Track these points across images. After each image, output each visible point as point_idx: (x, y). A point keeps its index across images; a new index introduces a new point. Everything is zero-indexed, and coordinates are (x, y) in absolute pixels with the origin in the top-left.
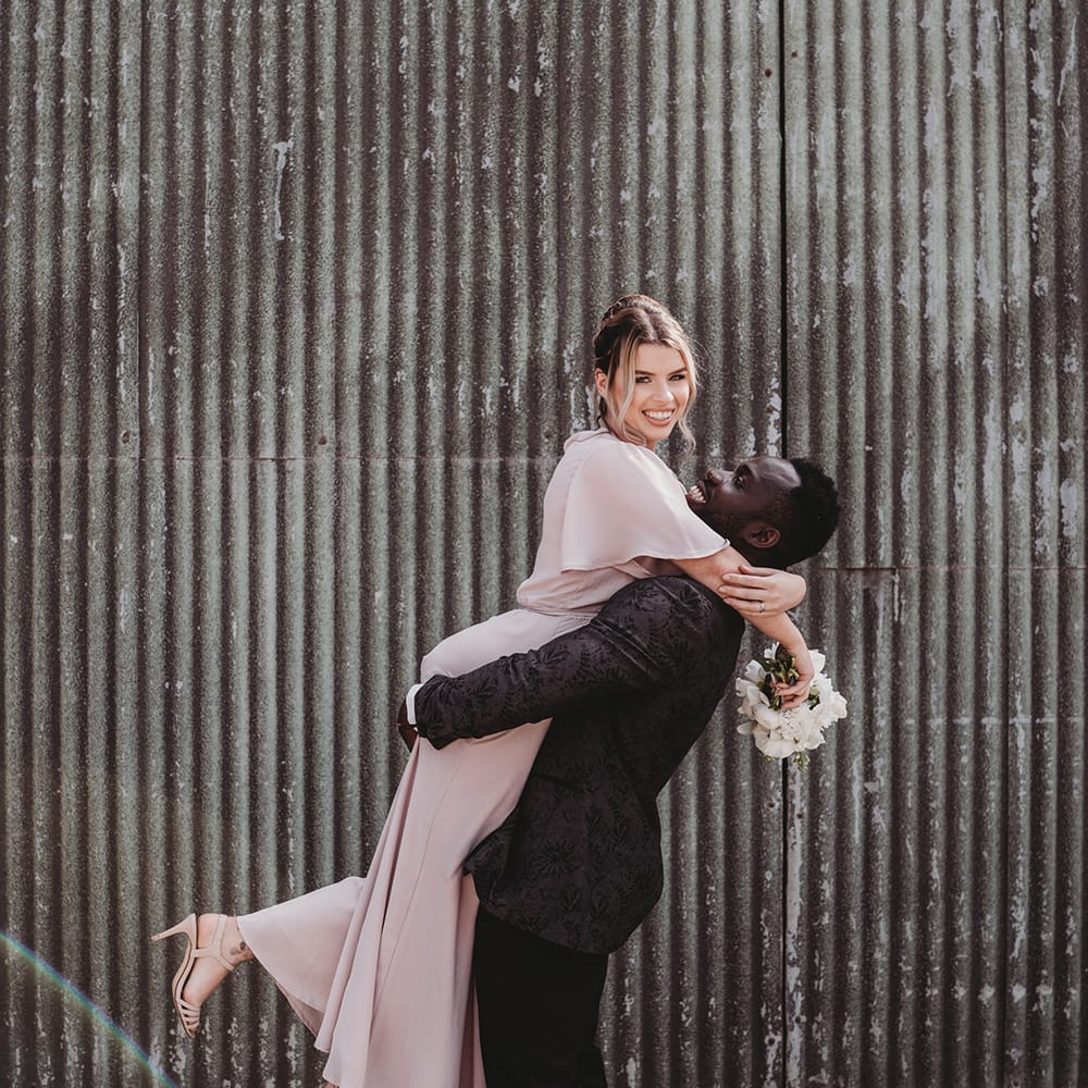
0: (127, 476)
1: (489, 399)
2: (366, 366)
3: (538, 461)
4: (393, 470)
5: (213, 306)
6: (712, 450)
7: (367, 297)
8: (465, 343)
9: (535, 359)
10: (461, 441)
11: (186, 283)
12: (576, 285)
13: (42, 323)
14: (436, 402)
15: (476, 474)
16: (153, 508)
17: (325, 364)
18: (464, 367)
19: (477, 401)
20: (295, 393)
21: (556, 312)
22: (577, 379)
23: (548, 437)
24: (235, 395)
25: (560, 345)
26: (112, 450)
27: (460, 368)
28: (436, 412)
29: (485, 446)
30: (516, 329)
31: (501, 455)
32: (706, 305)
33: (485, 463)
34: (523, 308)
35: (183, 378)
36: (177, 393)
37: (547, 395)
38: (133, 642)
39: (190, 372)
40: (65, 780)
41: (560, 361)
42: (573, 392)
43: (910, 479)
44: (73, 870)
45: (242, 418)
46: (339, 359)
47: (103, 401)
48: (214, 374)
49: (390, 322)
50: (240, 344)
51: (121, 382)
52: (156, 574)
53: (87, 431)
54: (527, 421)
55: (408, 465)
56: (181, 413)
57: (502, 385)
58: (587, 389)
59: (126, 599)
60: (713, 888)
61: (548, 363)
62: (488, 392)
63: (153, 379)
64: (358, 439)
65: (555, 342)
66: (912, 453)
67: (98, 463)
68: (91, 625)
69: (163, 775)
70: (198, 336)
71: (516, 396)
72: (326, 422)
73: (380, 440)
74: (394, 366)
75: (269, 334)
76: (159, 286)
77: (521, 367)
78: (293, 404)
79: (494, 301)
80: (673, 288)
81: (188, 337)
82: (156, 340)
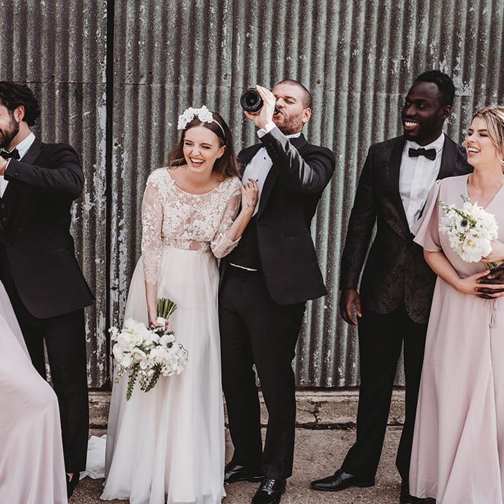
0: (225, 96)
1: (396, 65)
2: (341, 46)
4: (350, 98)
5: (269, 14)
6: (493, 94)
7: (342, 13)
8: (387, 38)
9: (418, 47)
10: (382, 85)
11: (257, 2)
12: (439, 13)
13: (186, 18)
14: (372, 66)
15: (388, 101)
16: (238, 111)
17: (321, 46)
18: (385, 50)
19: (391, 65)
20: (307, 59)
21: (429, 25)
22: (436, 58)
24: (278, 58)
25: (429, 41)
26: (219, 83)
27: (384, 50)
28: (372, 70)
29: (393, 88)
30: (410, 33)
31: (400, 92)
32: (495, 26)
33: (392, 96)
34: (414, 22)
35: (254, 49)
36: (251, 56)
37: (422, 65)
39: (257, 46)
41: (429, 49)
42: (434, 64)
45: (281, 70)
46: (328, 43)
47: (215, 59)
48: (269, 47)
49: (352, 26)
50: (282, 33)
51: (224, 49)
52: (238, 143)
53: (207, 73)
54: (413, 76)
55: (357, 96)
56: (252, 66)
57: (402, 59)
58: (440, 63)
61: (424, 49)
62: (397, 62)
63: (240, 49)
64: (335, 82)
65: (427, 40)
67: (211, 89)
70: (261, 28)
71: (409, 65)
72: (321, 73)
73: (346, 83)
74: (353, 47)
75: (296, 29)
76: (243, 3)
77: (411, 51)
78: (306, 64)
79: (401, 19)
80: (481, 16)
81: (257, 29)
82: (242, 30)
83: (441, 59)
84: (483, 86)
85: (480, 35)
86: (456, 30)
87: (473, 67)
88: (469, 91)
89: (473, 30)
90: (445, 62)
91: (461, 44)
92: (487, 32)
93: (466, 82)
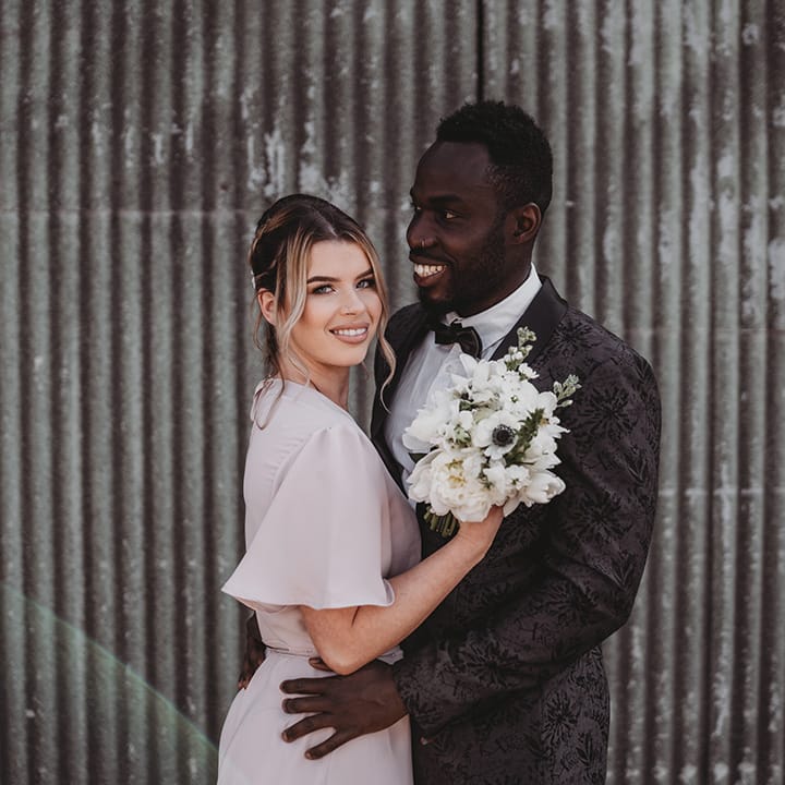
1: (159, 146)
2: (24, 110)
3: (213, 216)
4: (54, 225)
6: (401, 203)
7: (26, 34)
8: (133, 85)
9: (211, 103)
10: (129, 193)
12: (255, 22)
14: (101, 150)
15: (146, 229)
18: (131, 112)
19: (146, 149)
21: (234, 53)
22: (256, 126)
23: (224, 187)
25: (237, 89)
27: (127, 113)
28: (102, 160)
29: (155, 198)
30: (189, 70)
31: (173, 208)
33: (155, 216)
34: (197, 48)
37: (223, 143)
41: (237, 107)
42: (251, 139)
43: (613, 237)
49: (52, 62)
54: (201, 170)
55: (71, 219)
57: (174, 131)
58: (267, 137)
61: (224, 109)
62: (159, 141)
64: (15, 189)
65: (232, 85)
66: (615, 209)
71: (189, 143)
73: (40, 192)
74: (55, 110)
77: (194, 112)
79: (165, 40)
80: (361, 28)
83: (268, 127)
84: (375, 187)
85: (360, 69)
86: (300, 61)
87: (346, 144)
89: (343, 59)
90: (277, 134)
91: (314, 93)
92: (375, 62)
93: (332, 179)
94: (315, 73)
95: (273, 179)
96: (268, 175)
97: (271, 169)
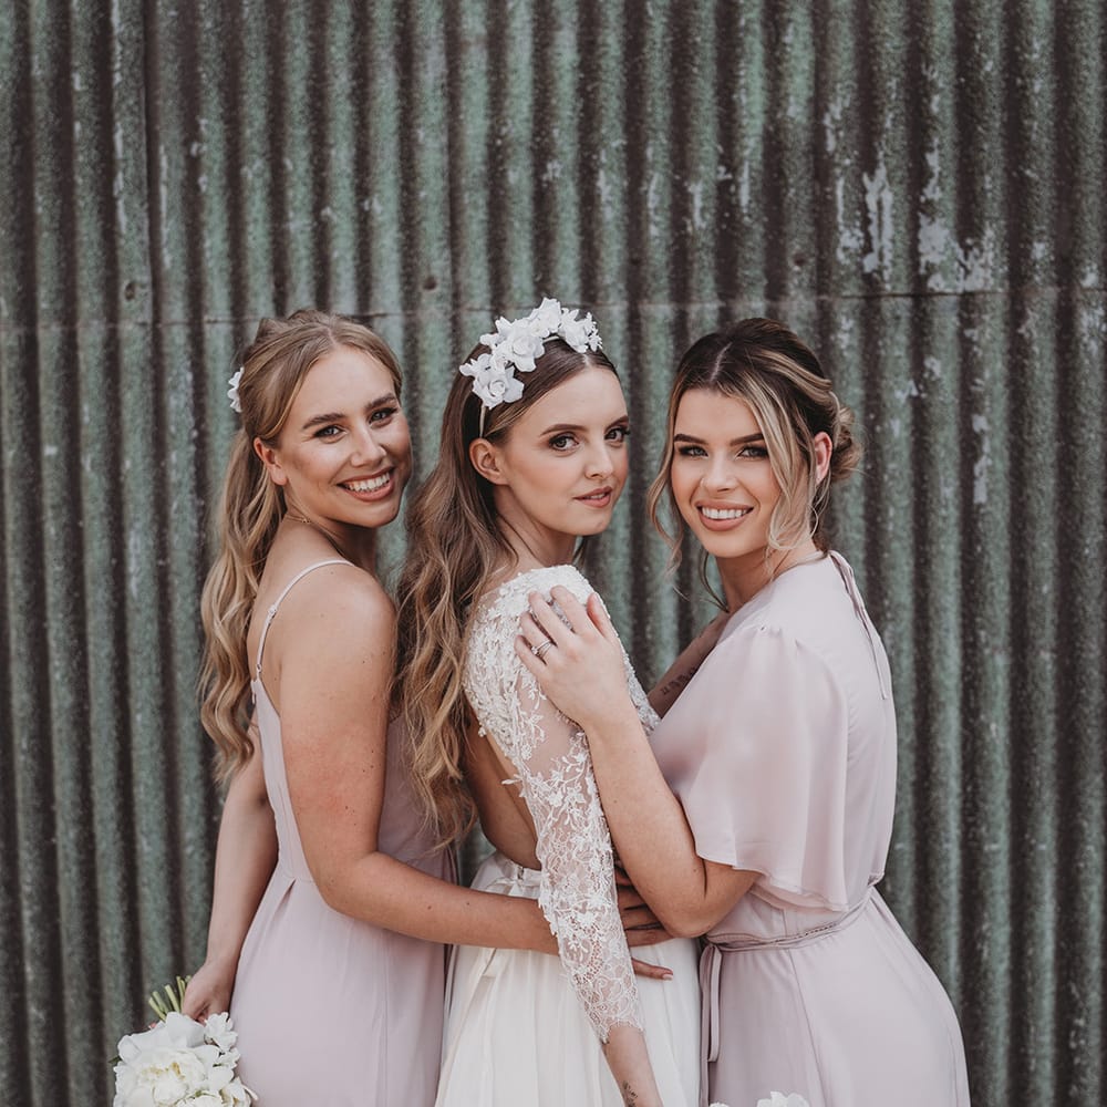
0: (134, 351)
1: (698, 203)
2: (496, 156)
3: (784, 305)
5: (255, 73)
6: (1084, 276)
7: (497, 42)
8: (658, 110)
9: (778, 130)
10: (654, 276)
11: (213, 39)
14: (611, 212)
16: (173, 402)
17: (431, 158)
18: (656, 151)
19: (679, 207)
20: (384, 207)
21: (811, 49)
22: (847, 162)
23: (800, 262)
24: (291, 214)
25: (818, 105)
27: (649, 152)
28: (612, 228)
29: (693, 283)
30: (742, 81)
31: (722, 296)
32: (1071, 23)
33: (694, 310)
34: (755, 45)
35: (212, 192)
36: (204, 217)
37: (797, 191)
38: (152, 612)
39: (224, 181)
40: (61, 825)
41: (818, 132)
42: (841, 183)
44: (76, 959)
45: (304, 252)
46: (453, 149)
47: (95, 236)
48: (259, 183)
49: (535, 81)
50: (298, 131)
51: (120, 203)
52: (181, 502)
53: (73, 285)
54: (765, 236)
56: (211, 249)
57: (721, 177)
58: (865, 178)
59: (138, 545)
60: (1081, 1022)
61: (799, 137)
62: (698, 191)
63: (168, 196)
64: (485, 277)
65: (810, 100)
67: (91, 335)
68: (89, 587)
69: (202, 820)
70: (233, 121)
71: (745, 196)
72: (435, 252)
73: (521, 278)
74: (542, 154)
75: (341, 112)
76: (172, 47)
77: (751, 145)
78: (381, 225)
79: (705, 36)
81: (219, 126)
82: (170, 133)
83: (868, 164)
84: (1040, 250)
85: (1014, 63)
86: (917, 55)
87: (992, 184)
88: (985, 273)
89: (985, 48)
90: (881, 173)
91: (940, 104)
92: (1039, 48)
93: (969, 241)
94: (941, 73)
95: (876, 245)
96: (868, 238)
97: (873, 229)
